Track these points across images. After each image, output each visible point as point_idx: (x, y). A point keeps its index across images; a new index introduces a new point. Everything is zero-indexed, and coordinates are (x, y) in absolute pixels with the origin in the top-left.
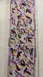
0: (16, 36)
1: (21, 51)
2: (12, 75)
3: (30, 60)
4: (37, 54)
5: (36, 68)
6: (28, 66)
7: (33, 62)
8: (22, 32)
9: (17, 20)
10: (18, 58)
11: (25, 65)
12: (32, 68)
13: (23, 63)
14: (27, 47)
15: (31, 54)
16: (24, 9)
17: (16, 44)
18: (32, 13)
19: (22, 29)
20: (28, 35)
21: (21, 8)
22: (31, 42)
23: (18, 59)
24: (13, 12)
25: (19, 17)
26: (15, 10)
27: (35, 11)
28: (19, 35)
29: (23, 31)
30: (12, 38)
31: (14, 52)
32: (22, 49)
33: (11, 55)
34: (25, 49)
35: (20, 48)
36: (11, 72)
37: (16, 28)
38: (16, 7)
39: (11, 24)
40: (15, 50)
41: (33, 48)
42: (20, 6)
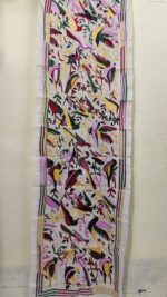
0: (63, 122)
1: (79, 168)
2: (51, 239)
3: (107, 195)
4: (128, 177)
5: (124, 220)
6: (101, 213)
7: (114, 201)
8: (82, 110)
9: (66, 69)
10: (69, 190)
11: (90, 210)
12: (112, 220)
13: (84, 202)
14: (99, 158)
15: (110, 178)
17: (63, 148)
18: (118, 47)
19: (82, 100)
20: (101, 120)
21: (79, 29)
22: (111, 142)
23: (71, 193)
24: (53, 41)
25: (73, 59)
26: (61, 33)
28: (72, 120)
29: (87, 107)
30: (51, 126)
31: (56, 171)
32: (82, 162)
33: (48, 182)
34: (92, 161)
35: (75, 159)
36: (48, 232)
37: (64, 96)
38: (64, 24)
39: (48, 81)
41: (117, 159)
42: (77, 22)
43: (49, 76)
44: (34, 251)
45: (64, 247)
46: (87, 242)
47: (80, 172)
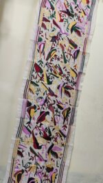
0: (42, 79)
1: (48, 110)
2: (22, 156)
6: (56, 141)
7: (66, 133)
8: (55, 72)
9: (49, 45)
10: (39, 124)
11: (50, 139)
12: (63, 145)
13: (48, 134)
14: (61, 105)
15: (65, 119)
16: (67, 24)
17: (39, 95)
18: (83, 37)
19: (56, 67)
20: (66, 81)
21: (62, 21)
22: (70, 96)
23: (40, 127)
24: (43, 26)
25: (54, 39)
26: (49, 21)
27: (88, 34)
28: (48, 78)
29: (58, 71)
30: (34, 80)
32: (50, 107)
33: (26, 116)
34: (56, 107)
35: (46, 104)
36: (21, 150)
37: (45, 62)
38: (53, 16)
39: (36, 51)
40: (35, 107)
42: (61, 16)
43: (37, 47)
44: (10, 161)
45: (30, 163)
46: (46, 161)
47: (48, 113)
